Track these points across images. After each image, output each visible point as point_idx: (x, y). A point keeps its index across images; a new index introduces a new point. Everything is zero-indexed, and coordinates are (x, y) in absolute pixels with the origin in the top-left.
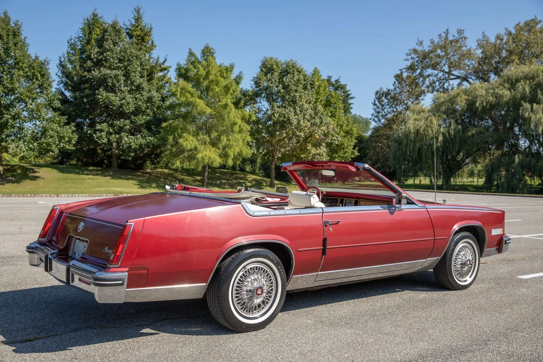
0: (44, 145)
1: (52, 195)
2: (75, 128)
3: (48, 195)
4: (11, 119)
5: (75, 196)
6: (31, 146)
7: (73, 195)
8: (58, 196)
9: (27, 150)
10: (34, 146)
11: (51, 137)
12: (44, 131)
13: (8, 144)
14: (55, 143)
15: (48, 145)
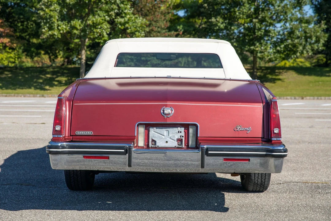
0: (290, 46)
1: (297, 98)
2: (326, 26)
3: (293, 98)
4: (258, 22)
5: (321, 99)
6: (278, 48)
7: (319, 98)
8: (303, 98)
9: (274, 52)
10: (281, 48)
11: (298, 38)
12: (291, 33)
13: (256, 48)
14: (301, 44)
15: (294, 46)
